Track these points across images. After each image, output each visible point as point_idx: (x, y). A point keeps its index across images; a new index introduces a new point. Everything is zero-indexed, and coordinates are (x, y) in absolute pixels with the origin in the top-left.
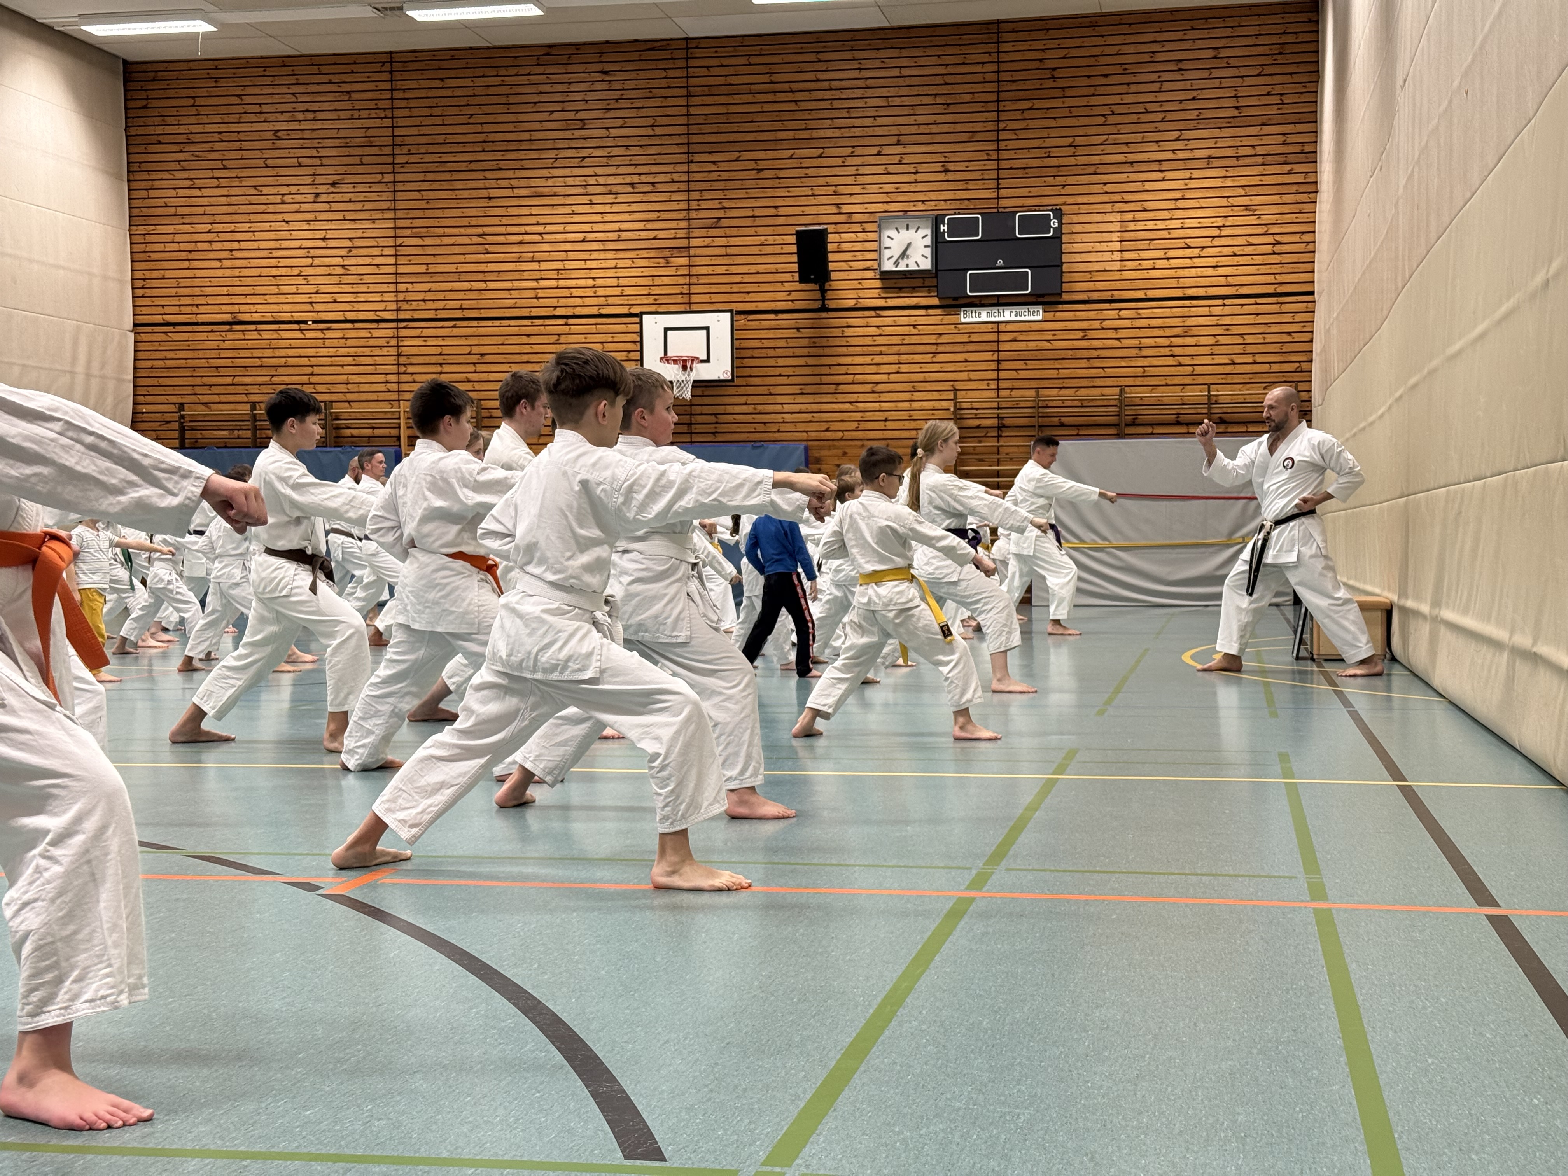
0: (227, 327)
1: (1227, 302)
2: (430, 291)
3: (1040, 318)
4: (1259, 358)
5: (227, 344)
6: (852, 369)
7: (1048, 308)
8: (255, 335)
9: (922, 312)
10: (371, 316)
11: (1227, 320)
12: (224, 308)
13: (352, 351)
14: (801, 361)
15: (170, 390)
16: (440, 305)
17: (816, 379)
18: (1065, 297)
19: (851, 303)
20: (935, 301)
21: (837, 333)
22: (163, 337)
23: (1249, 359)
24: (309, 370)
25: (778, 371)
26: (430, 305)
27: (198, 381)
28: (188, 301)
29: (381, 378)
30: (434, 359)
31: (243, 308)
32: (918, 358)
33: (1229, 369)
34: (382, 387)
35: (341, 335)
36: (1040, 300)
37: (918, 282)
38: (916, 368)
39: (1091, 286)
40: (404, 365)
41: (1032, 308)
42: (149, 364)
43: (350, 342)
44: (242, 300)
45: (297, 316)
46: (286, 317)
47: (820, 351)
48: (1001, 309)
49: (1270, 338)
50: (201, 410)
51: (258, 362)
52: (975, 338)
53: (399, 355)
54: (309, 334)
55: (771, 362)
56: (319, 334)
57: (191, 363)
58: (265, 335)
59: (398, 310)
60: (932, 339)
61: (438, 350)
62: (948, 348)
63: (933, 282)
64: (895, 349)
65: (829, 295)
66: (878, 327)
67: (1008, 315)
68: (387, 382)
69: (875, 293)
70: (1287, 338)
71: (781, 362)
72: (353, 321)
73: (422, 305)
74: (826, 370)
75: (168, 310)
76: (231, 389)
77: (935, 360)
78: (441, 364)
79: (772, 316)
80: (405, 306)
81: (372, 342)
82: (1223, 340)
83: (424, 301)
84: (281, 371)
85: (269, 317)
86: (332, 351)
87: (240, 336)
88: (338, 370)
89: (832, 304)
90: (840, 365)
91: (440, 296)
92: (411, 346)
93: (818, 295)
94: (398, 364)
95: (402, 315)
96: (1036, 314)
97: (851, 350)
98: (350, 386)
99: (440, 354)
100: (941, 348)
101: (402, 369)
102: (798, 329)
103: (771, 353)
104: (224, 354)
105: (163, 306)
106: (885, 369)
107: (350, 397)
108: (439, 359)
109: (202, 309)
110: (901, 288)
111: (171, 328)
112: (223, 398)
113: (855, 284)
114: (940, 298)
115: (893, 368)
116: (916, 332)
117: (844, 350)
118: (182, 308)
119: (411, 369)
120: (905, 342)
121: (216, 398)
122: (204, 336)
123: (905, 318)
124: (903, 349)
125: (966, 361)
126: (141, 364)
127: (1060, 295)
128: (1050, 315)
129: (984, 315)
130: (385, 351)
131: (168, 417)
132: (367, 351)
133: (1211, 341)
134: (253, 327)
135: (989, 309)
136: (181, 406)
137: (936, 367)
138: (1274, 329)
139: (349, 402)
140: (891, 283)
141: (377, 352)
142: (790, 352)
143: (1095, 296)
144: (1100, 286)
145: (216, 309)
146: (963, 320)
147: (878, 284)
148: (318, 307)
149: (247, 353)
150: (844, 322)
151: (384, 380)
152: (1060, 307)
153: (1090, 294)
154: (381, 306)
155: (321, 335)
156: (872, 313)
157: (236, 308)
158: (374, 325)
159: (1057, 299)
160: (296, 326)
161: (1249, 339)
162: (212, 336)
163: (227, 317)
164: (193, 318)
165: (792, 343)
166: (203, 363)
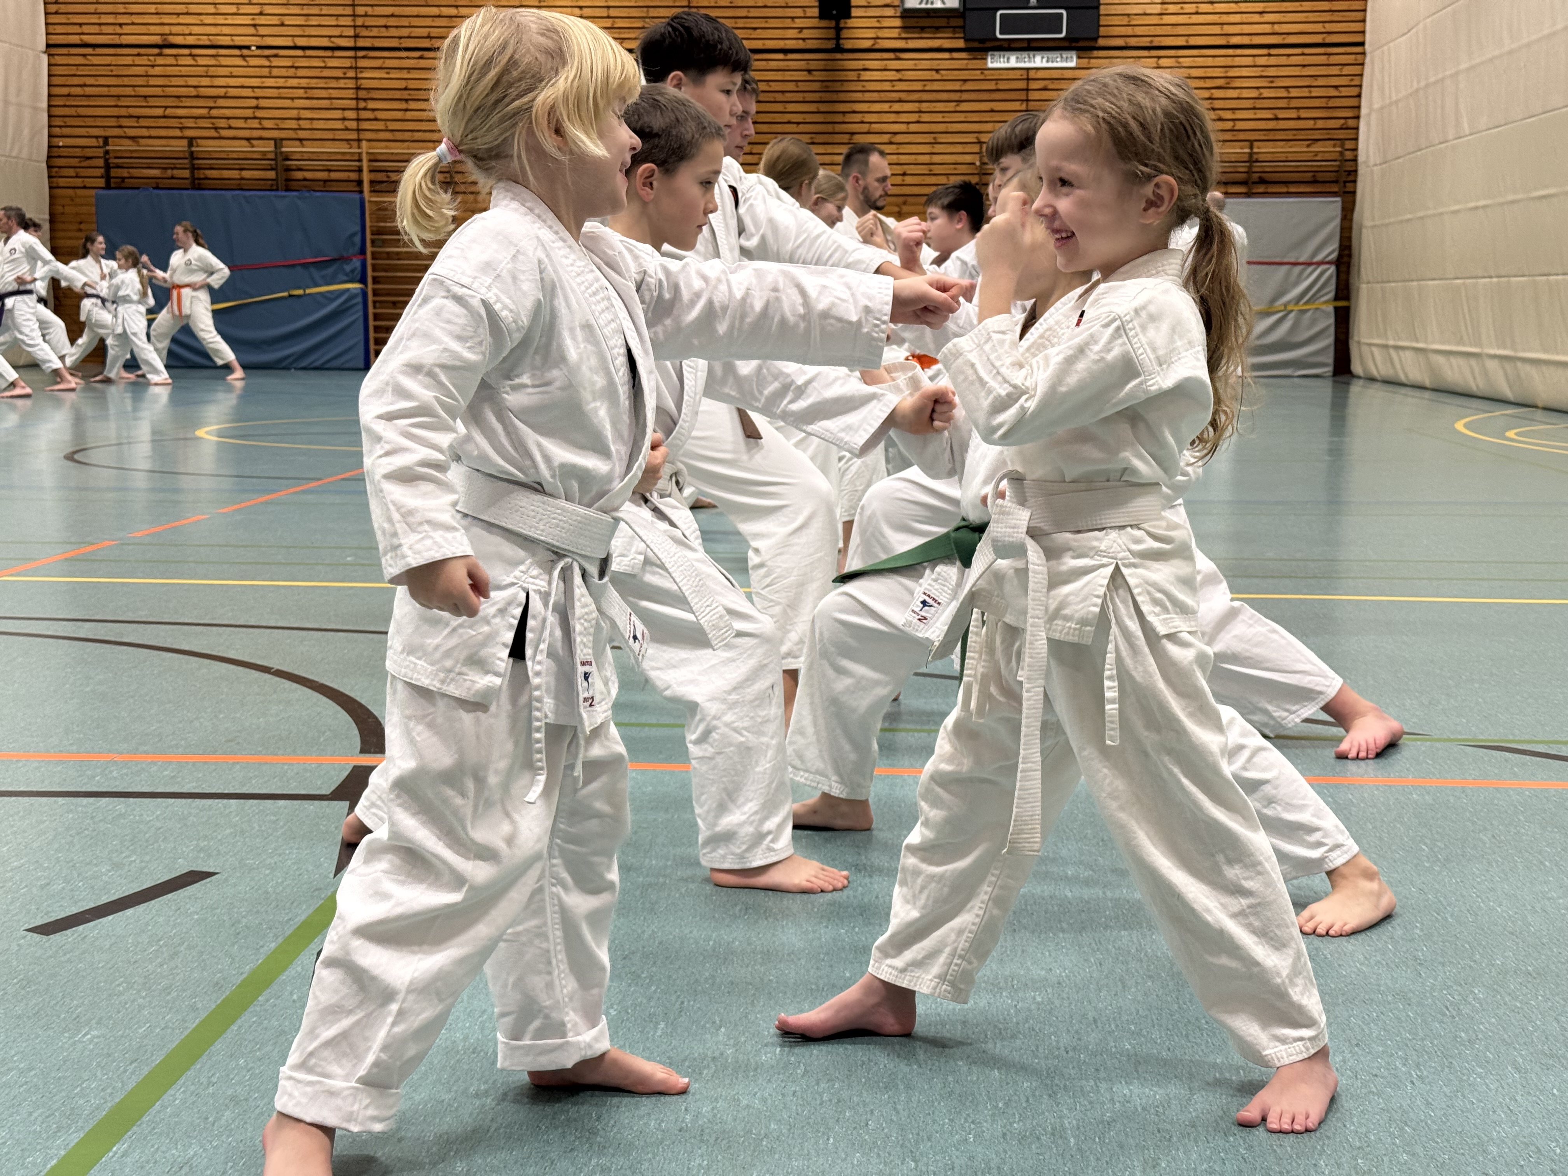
0: (156, 51)
1: (1273, 51)
2: (392, 16)
3: (1072, 64)
4: (1304, 114)
5: (157, 71)
6: (868, 118)
7: (1082, 54)
8: (189, 61)
9: (946, 55)
10: (325, 42)
11: (1272, 72)
12: (153, 29)
13: (304, 82)
14: (812, 107)
15: (90, 122)
16: (405, 32)
17: (829, 128)
18: (1101, 42)
19: (867, 44)
20: (961, 44)
21: (852, 76)
22: (80, 60)
23: (1293, 114)
24: (254, 103)
25: (787, 118)
26: (393, 32)
27: (123, 111)
28: (110, 19)
29: (338, 114)
30: (398, 95)
31: (175, 29)
32: (940, 107)
33: (1271, 125)
34: (339, 125)
35: (290, 64)
36: (1074, 44)
37: (942, 22)
38: (939, 118)
39: (1129, 31)
40: (365, 100)
41: (1065, 54)
42: (65, 91)
43: (301, 72)
44: (173, 20)
45: (239, 41)
46: (226, 41)
47: (834, 97)
48: (1031, 54)
49: (1316, 92)
50: (126, 146)
51: (193, 91)
52: (1002, 85)
53: (358, 88)
54: (253, 62)
55: (779, 107)
56: (265, 62)
57: (114, 91)
58: (201, 61)
59: (356, 36)
60: (957, 86)
61: (403, 84)
62: (973, 96)
63: (959, 22)
64: (915, 96)
65: (845, 34)
66: (897, 70)
67: (1039, 61)
68: (344, 119)
69: (895, 33)
70: (1333, 92)
71: (791, 107)
72: (303, 48)
73: (384, 32)
74: (839, 118)
75: (85, 29)
76: (162, 122)
77: (958, 109)
78: (406, 100)
79: (780, 56)
80: (364, 32)
81: (327, 73)
82: (1266, 93)
83: (386, 27)
84: (221, 102)
85: (204, 41)
86: (281, 82)
87: (171, 61)
88: (288, 103)
89: (848, 45)
90: (854, 112)
91: (405, 22)
92: (371, 78)
93: (832, 34)
94: (357, 99)
95: (361, 43)
96: (1069, 61)
97: (868, 96)
98: (301, 122)
99: (406, 89)
100: (965, 96)
101: (362, 104)
102: (809, 71)
103: (779, 97)
104: (153, 81)
105: (81, 25)
106: (904, 118)
107: (302, 134)
108: (405, 95)
109: (126, 29)
110: (923, 29)
111: (89, 51)
112: (153, 132)
113: (873, 23)
114: (966, 40)
115: (914, 117)
116: (937, 77)
117: (858, 96)
118: (103, 27)
119: (371, 105)
120: (927, 88)
121: (144, 132)
122: (128, 60)
123: (927, 61)
124: (925, 96)
125: (992, 111)
126: (56, 91)
127: (1096, 39)
128: (1084, 62)
129: (1013, 61)
130: (342, 83)
131: (89, 152)
132: (321, 83)
133: (1254, 94)
134: (186, 51)
135: (1019, 54)
136: (106, 139)
137: (961, 117)
138: (1321, 82)
139: (301, 140)
140: (912, 22)
141: (333, 84)
142: (799, 97)
143: (1133, 42)
144: (1139, 31)
145: (143, 29)
146: (990, 65)
147: (898, 23)
148: (262, 31)
149: (180, 81)
150: (859, 64)
151: (340, 116)
152: (1096, 53)
153: (1128, 40)
154: (336, 32)
155: (267, 63)
156: (891, 55)
157: (166, 29)
158: (328, 53)
159: (1092, 44)
160: (237, 52)
161: (1294, 93)
162: (138, 60)
163: (157, 40)
164: (116, 40)
165: (803, 86)
166: (128, 91)
